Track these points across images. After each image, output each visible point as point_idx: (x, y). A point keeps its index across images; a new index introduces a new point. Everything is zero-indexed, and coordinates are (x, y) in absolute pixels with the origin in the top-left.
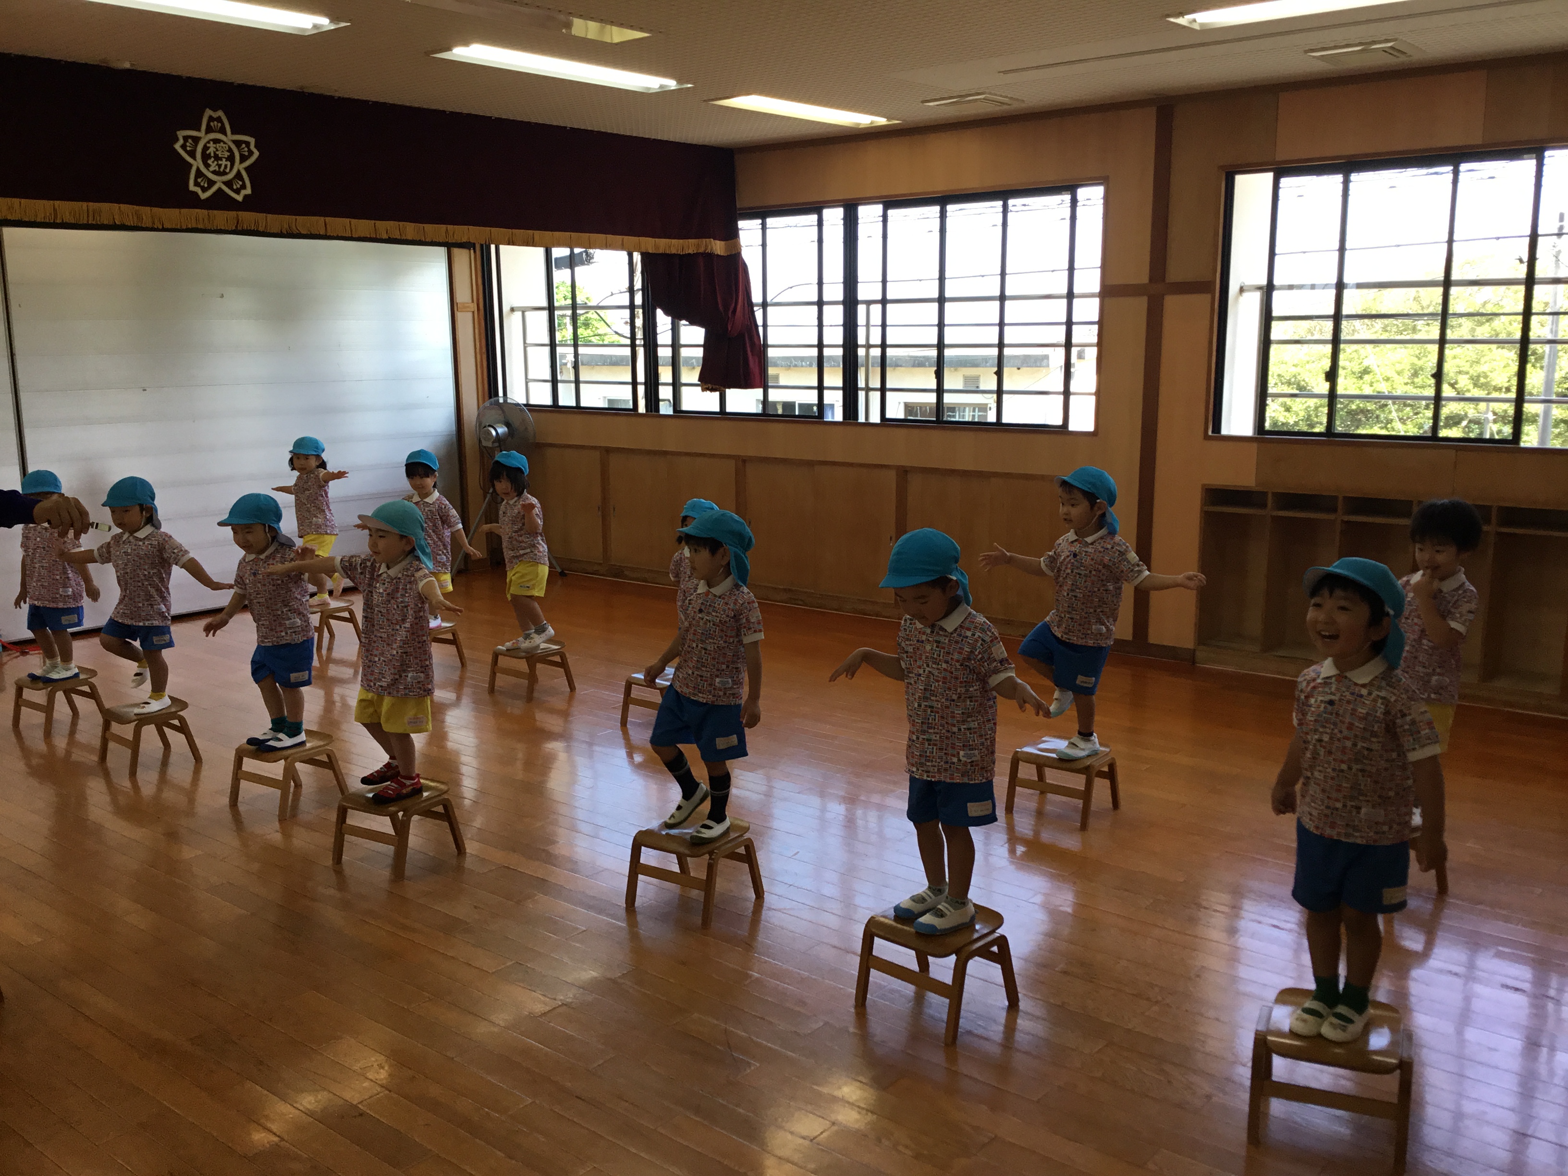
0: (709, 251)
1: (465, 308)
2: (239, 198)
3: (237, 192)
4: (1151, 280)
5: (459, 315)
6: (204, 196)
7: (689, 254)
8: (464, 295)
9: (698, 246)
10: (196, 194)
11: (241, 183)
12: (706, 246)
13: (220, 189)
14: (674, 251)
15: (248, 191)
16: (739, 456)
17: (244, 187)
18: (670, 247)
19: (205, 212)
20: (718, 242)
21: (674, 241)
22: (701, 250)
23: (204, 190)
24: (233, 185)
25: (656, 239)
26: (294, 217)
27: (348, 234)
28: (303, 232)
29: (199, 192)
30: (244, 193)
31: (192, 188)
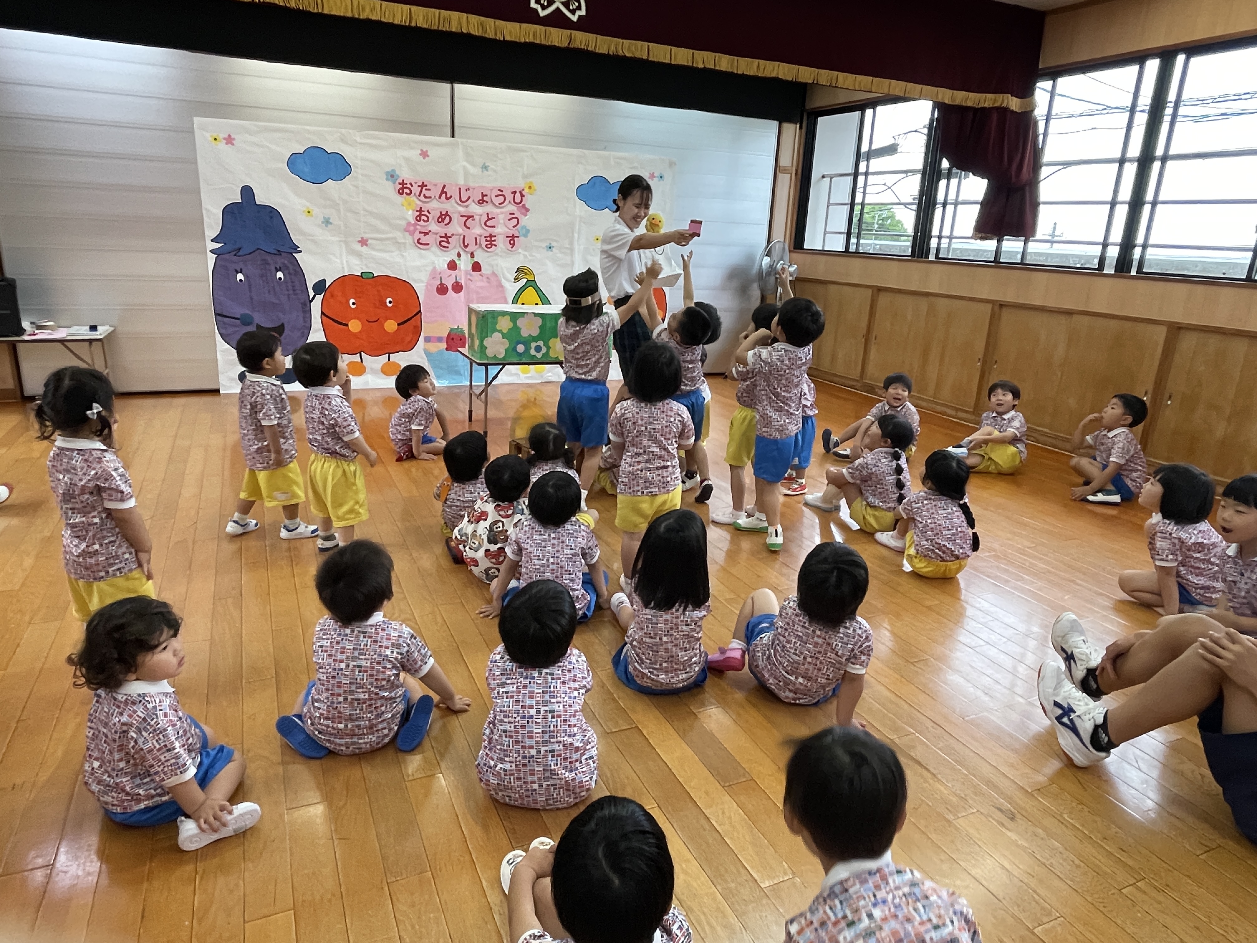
0: (1004, 105)
1: (786, 171)
2: (575, 18)
3: (573, 12)
5: (780, 176)
6: (542, 13)
7: (985, 108)
8: (787, 159)
9: (995, 100)
10: (536, 11)
11: (577, 4)
12: (1003, 101)
13: (558, 8)
14: (969, 104)
15: (583, 12)
16: (997, 301)
17: (579, 8)
18: (966, 100)
19: (543, 28)
20: (1015, 99)
21: (971, 94)
22: (997, 105)
23: (544, 8)
24: (570, 6)
25: (955, 92)
26: (621, 40)
27: (667, 61)
28: (628, 55)
29: (540, 10)
30: (578, 13)
31: (533, 5)
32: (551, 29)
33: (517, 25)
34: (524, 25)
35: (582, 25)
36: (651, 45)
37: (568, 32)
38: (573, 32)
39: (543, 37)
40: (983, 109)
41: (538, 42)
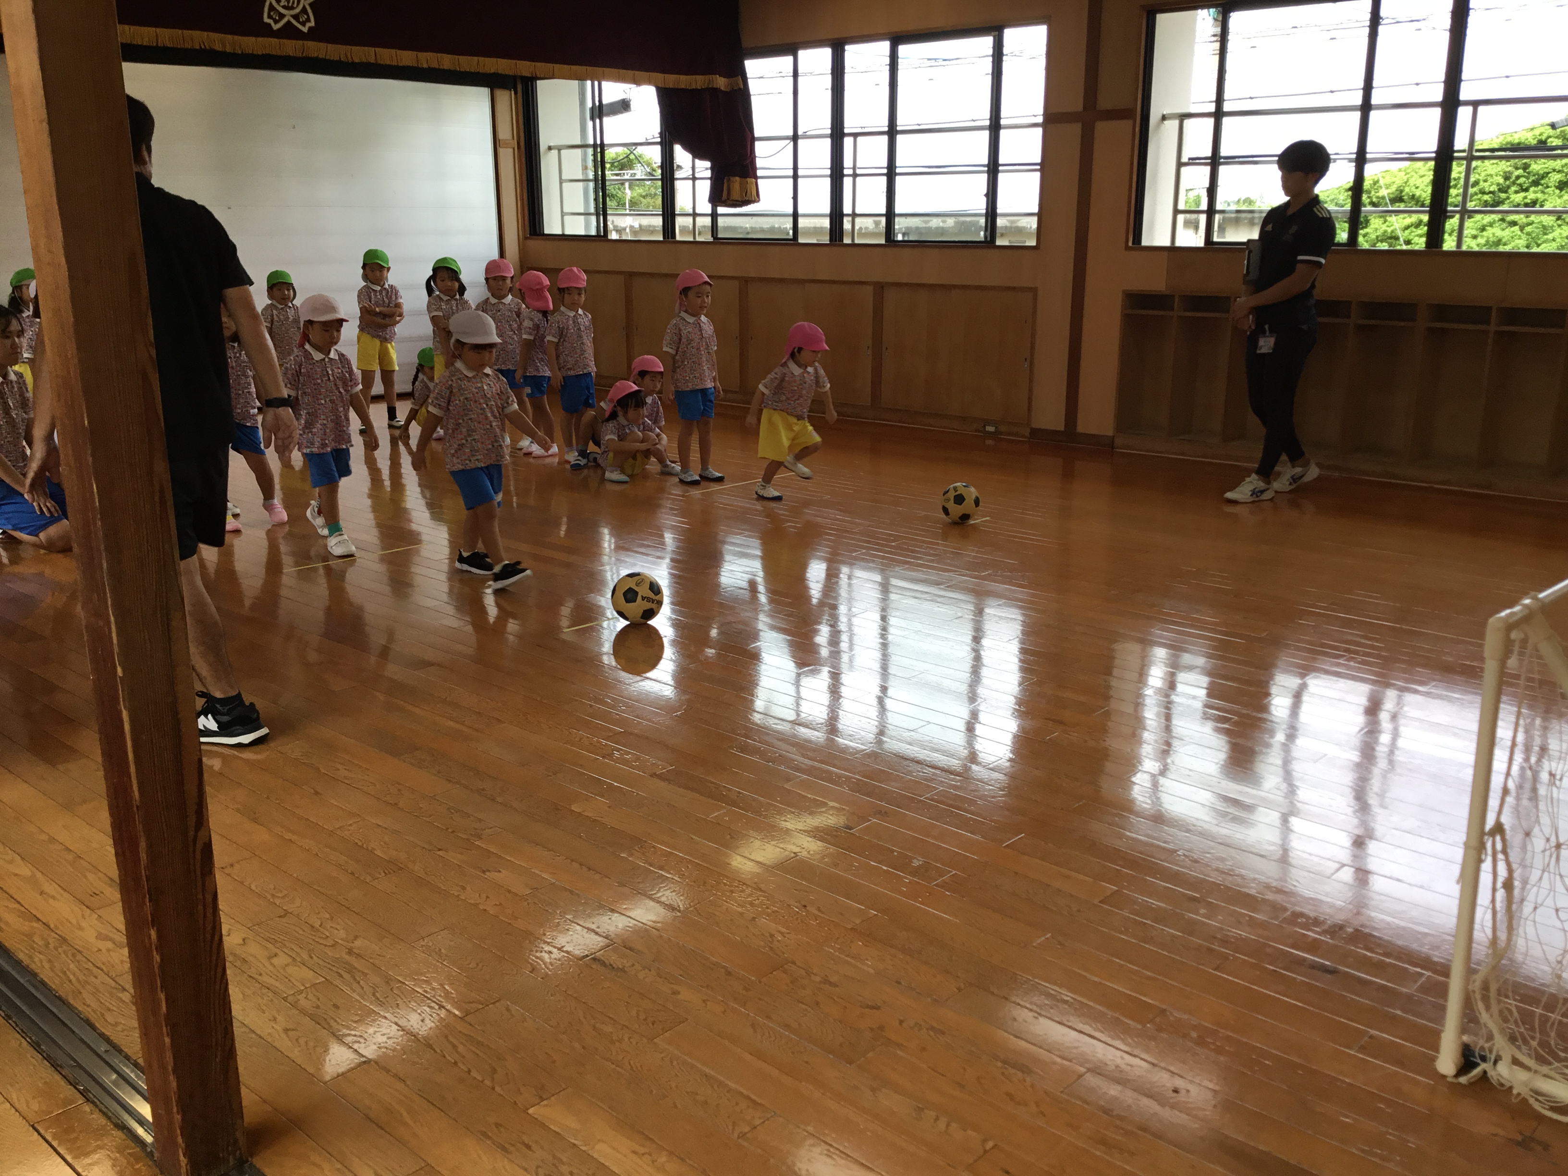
0: (714, 87)
1: (506, 145)
2: (305, 29)
3: (303, 24)
4: (1084, 108)
5: (501, 151)
6: (276, 27)
8: (506, 132)
9: (705, 82)
10: (270, 25)
11: (306, 16)
12: (712, 83)
13: (289, 22)
14: (683, 86)
15: (312, 24)
17: (308, 20)
18: (678, 82)
19: (277, 40)
20: (721, 79)
21: (682, 77)
22: (707, 86)
23: (276, 22)
24: (299, 18)
26: (349, 47)
27: (394, 63)
28: (357, 60)
29: (272, 24)
30: (308, 25)
31: (266, 20)
32: (285, 41)
33: (253, 39)
34: (260, 39)
35: (312, 35)
36: (377, 49)
37: (298, 43)
38: (305, 42)
39: (277, 47)
40: (696, 90)
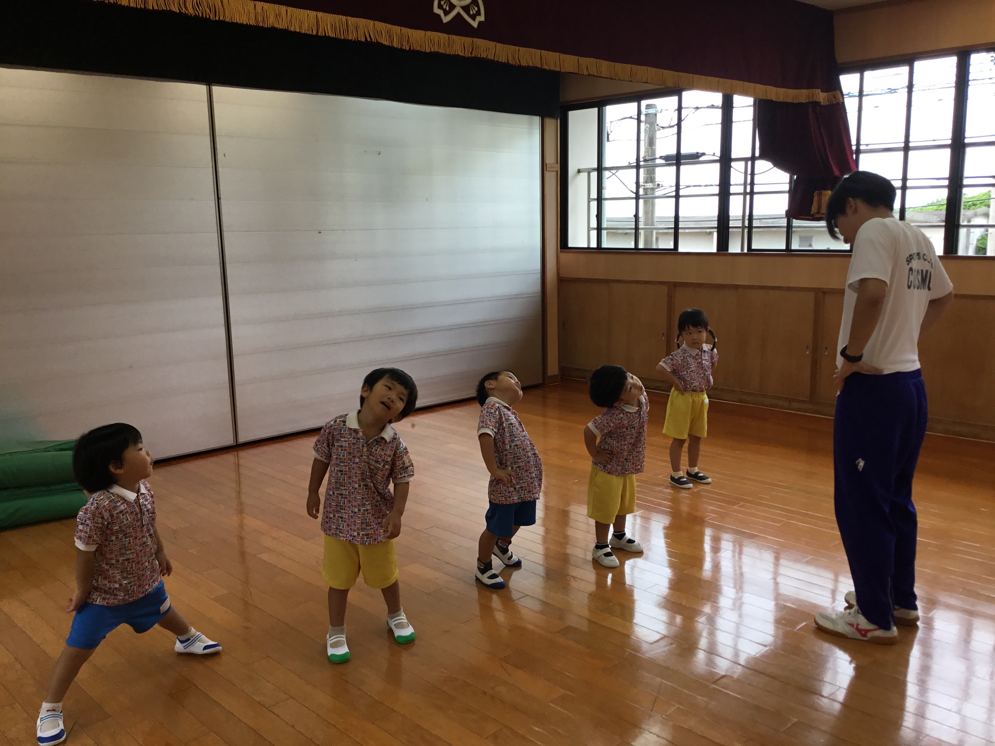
0: (816, 99)
1: (551, 168)
2: (475, 24)
3: (473, 17)
5: (547, 174)
6: (446, 19)
9: (809, 96)
10: (439, 16)
11: (476, 9)
12: (815, 96)
13: (459, 14)
15: (482, 18)
16: (821, 289)
17: (478, 13)
19: (446, 36)
20: (821, 93)
22: (811, 100)
23: (446, 13)
24: (470, 11)
26: (517, 48)
28: (524, 64)
29: (442, 15)
30: (478, 19)
31: (436, 10)
32: (454, 37)
33: (422, 32)
35: (482, 32)
37: (468, 40)
38: (475, 39)
39: (446, 44)
40: (801, 104)
41: (442, 51)
